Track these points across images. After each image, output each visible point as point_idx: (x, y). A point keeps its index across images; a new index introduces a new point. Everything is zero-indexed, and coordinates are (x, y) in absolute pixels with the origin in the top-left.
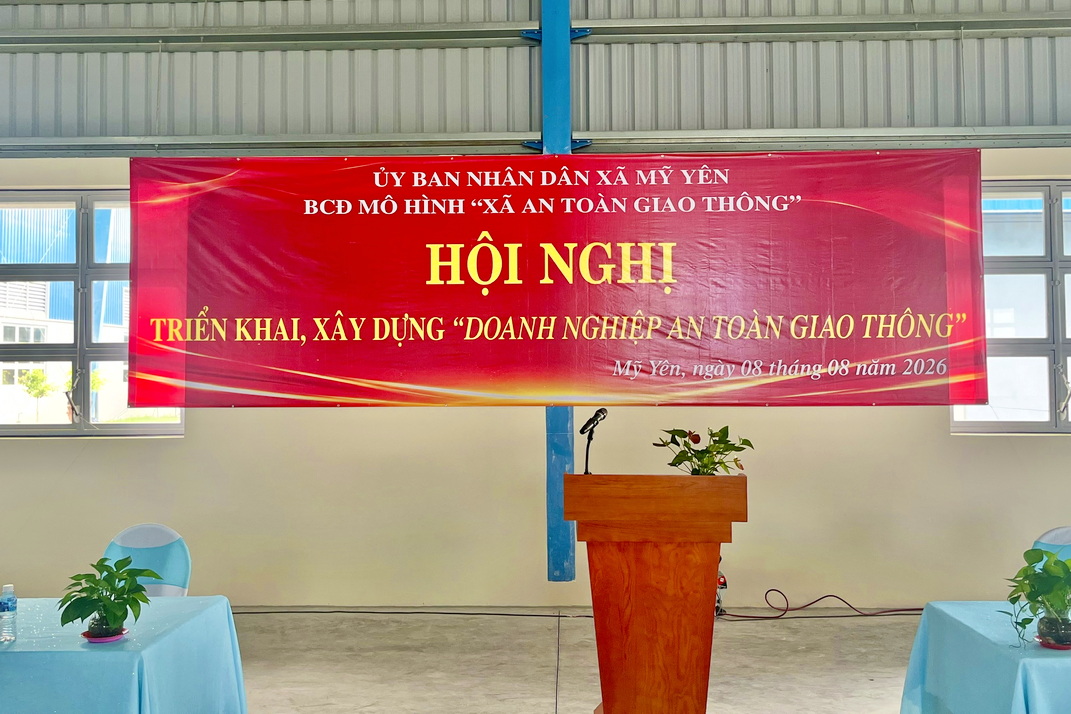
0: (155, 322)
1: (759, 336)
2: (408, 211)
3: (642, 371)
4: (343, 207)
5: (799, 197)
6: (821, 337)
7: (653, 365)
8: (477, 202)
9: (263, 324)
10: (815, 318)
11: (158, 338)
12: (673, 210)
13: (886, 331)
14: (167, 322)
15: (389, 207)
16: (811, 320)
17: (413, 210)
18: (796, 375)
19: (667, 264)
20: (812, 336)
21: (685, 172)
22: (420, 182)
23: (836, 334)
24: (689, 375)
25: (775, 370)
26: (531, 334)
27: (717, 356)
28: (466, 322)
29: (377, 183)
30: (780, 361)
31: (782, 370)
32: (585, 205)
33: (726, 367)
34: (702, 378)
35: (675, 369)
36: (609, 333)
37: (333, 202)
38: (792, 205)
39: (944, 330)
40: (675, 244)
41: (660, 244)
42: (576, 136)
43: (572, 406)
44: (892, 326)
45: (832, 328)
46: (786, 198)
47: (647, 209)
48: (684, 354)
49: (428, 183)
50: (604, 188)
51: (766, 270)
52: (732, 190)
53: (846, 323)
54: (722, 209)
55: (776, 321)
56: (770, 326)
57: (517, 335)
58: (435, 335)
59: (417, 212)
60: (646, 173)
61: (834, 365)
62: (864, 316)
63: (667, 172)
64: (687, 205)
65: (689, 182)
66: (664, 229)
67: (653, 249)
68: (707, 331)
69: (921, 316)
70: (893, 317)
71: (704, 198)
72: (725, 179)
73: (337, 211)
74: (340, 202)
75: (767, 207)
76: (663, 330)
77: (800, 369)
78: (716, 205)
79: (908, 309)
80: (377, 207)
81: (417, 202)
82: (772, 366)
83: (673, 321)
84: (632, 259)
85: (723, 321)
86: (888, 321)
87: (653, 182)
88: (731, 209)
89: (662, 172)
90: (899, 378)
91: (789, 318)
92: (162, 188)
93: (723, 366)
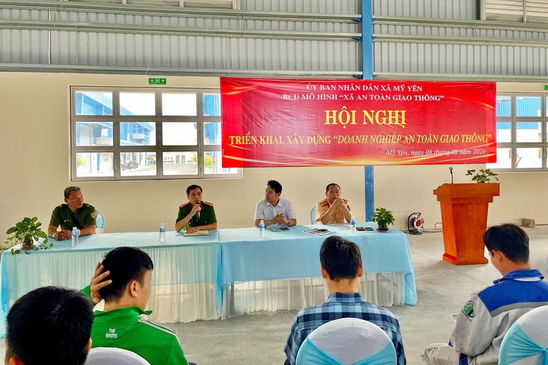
0: (231, 138)
3: (396, 154)
4: (296, 97)
5: (443, 96)
7: (398, 152)
8: (341, 96)
11: (232, 143)
12: (405, 100)
13: (468, 140)
14: (235, 137)
15: (312, 97)
16: (446, 137)
17: (320, 98)
18: (442, 155)
21: (409, 87)
24: (410, 155)
26: (360, 141)
28: (338, 137)
29: (308, 88)
30: (438, 150)
31: (438, 153)
32: (377, 98)
33: (421, 152)
34: (414, 156)
35: (406, 153)
36: (385, 141)
37: (293, 95)
38: (441, 99)
39: (485, 140)
41: (401, 111)
42: (374, 73)
43: (373, 165)
45: (453, 139)
47: (397, 99)
49: (325, 89)
50: (383, 92)
52: (423, 93)
54: (420, 100)
55: (436, 137)
56: (434, 139)
57: (355, 142)
60: (396, 87)
61: (453, 151)
62: (463, 135)
63: (403, 87)
64: (409, 98)
65: (410, 90)
69: (478, 135)
72: (421, 90)
76: (402, 140)
77: (443, 152)
78: (418, 98)
79: (475, 133)
80: (308, 97)
82: (435, 151)
84: (392, 116)
85: (420, 137)
86: (469, 137)
87: (399, 90)
90: (472, 155)
91: (440, 136)
92: (233, 89)
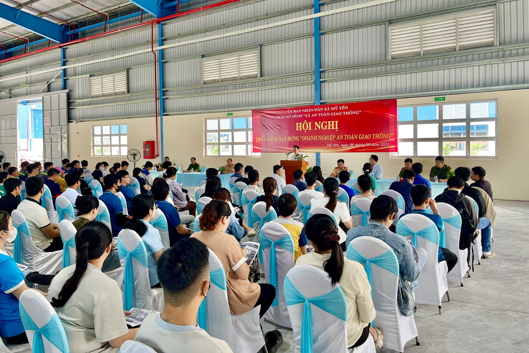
1: (353, 139)
5: (361, 111)
7: (334, 145)
9: (271, 138)
10: (363, 135)
18: (360, 146)
19: (337, 125)
20: (363, 139)
22: (295, 112)
23: (367, 138)
24: (341, 146)
29: (288, 112)
32: (322, 115)
33: (347, 145)
36: (326, 139)
39: (389, 137)
40: (338, 122)
42: (321, 101)
43: (320, 152)
47: (333, 115)
50: (325, 111)
53: (369, 136)
56: (355, 137)
57: (311, 139)
58: (298, 140)
59: (294, 117)
62: (372, 135)
66: (336, 118)
67: (334, 122)
68: (343, 138)
70: (379, 134)
71: (343, 112)
73: (282, 118)
75: (355, 113)
88: (348, 114)
90: (380, 147)
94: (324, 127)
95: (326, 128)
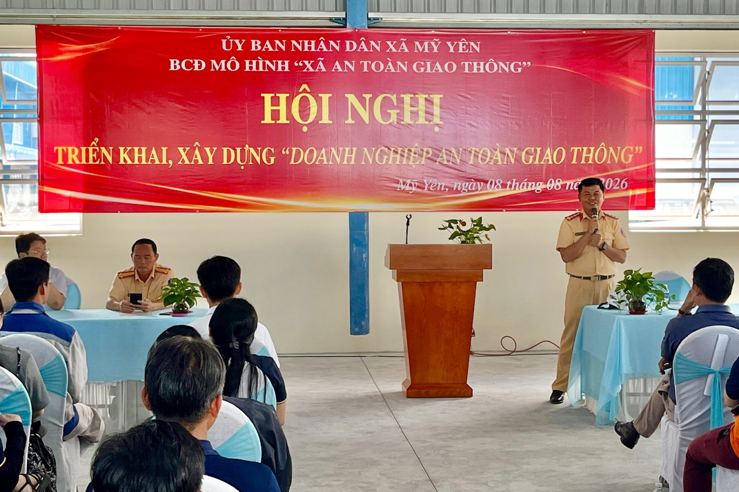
0: (57, 150)
1: (500, 163)
2: (247, 69)
3: (418, 187)
4: (198, 65)
5: (529, 63)
6: (542, 163)
7: (426, 183)
8: (298, 63)
9: (140, 151)
10: (539, 149)
11: (60, 161)
12: (441, 71)
13: (587, 159)
14: (67, 150)
15: (233, 65)
16: (536, 151)
17: (251, 68)
18: (525, 190)
19: (437, 111)
20: (537, 162)
21: (449, 43)
22: (256, 47)
23: (553, 161)
24: (451, 189)
25: (511, 186)
26: (338, 160)
27: (471, 176)
28: (291, 151)
29: (224, 47)
30: (514, 180)
31: (515, 186)
32: (378, 66)
33: (477, 184)
34: (459, 192)
35: (441, 186)
36: (394, 159)
37: (191, 61)
38: (524, 69)
39: (626, 159)
40: (442, 96)
41: (431, 96)
42: (371, 15)
43: (368, 212)
44: (591, 155)
45: (550, 156)
46: (520, 63)
47: (422, 69)
48: (447, 175)
49: (262, 48)
50: (391, 54)
51: (506, 115)
52: (482, 57)
53: (560, 153)
54: (475, 71)
55: (512, 151)
56: (508, 155)
57: (328, 161)
58: (269, 161)
59: (254, 69)
60: (422, 44)
61: (551, 182)
62: (572, 148)
63: (436, 43)
64: (450, 67)
65: (452, 51)
66: (434, 85)
67: (426, 99)
68: (464, 159)
69: (611, 148)
70: (592, 149)
71: (462, 63)
72: (478, 49)
73: (194, 68)
74: (196, 61)
75: (507, 70)
76: (434, 158)
77: (528, 185)
78: (471, 67)
79: (603, 143)
80: (224, 66)
81: (254, 62)
82: (509, 183)
83: (440, 151)
84: (412, 106)
85: (475, 151)
86: (589, 152)
87: (426, 51)
88: (482, 71)
89: (433, 43)
91: (521, 150)
92: (61, 49)
93: (474, 183)
94: (385, 115)
95: (394, 118)
